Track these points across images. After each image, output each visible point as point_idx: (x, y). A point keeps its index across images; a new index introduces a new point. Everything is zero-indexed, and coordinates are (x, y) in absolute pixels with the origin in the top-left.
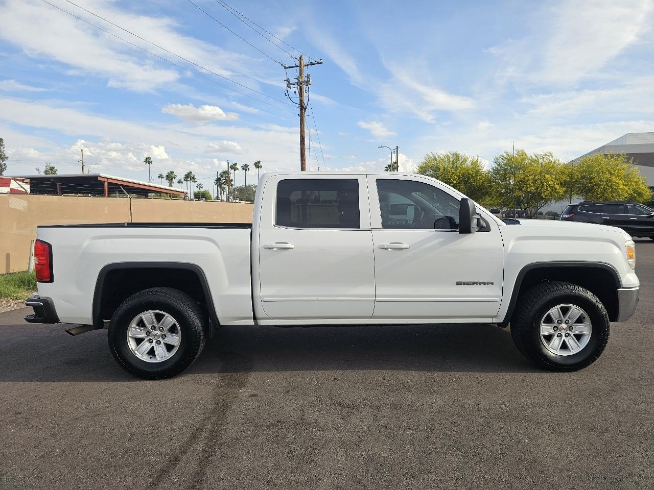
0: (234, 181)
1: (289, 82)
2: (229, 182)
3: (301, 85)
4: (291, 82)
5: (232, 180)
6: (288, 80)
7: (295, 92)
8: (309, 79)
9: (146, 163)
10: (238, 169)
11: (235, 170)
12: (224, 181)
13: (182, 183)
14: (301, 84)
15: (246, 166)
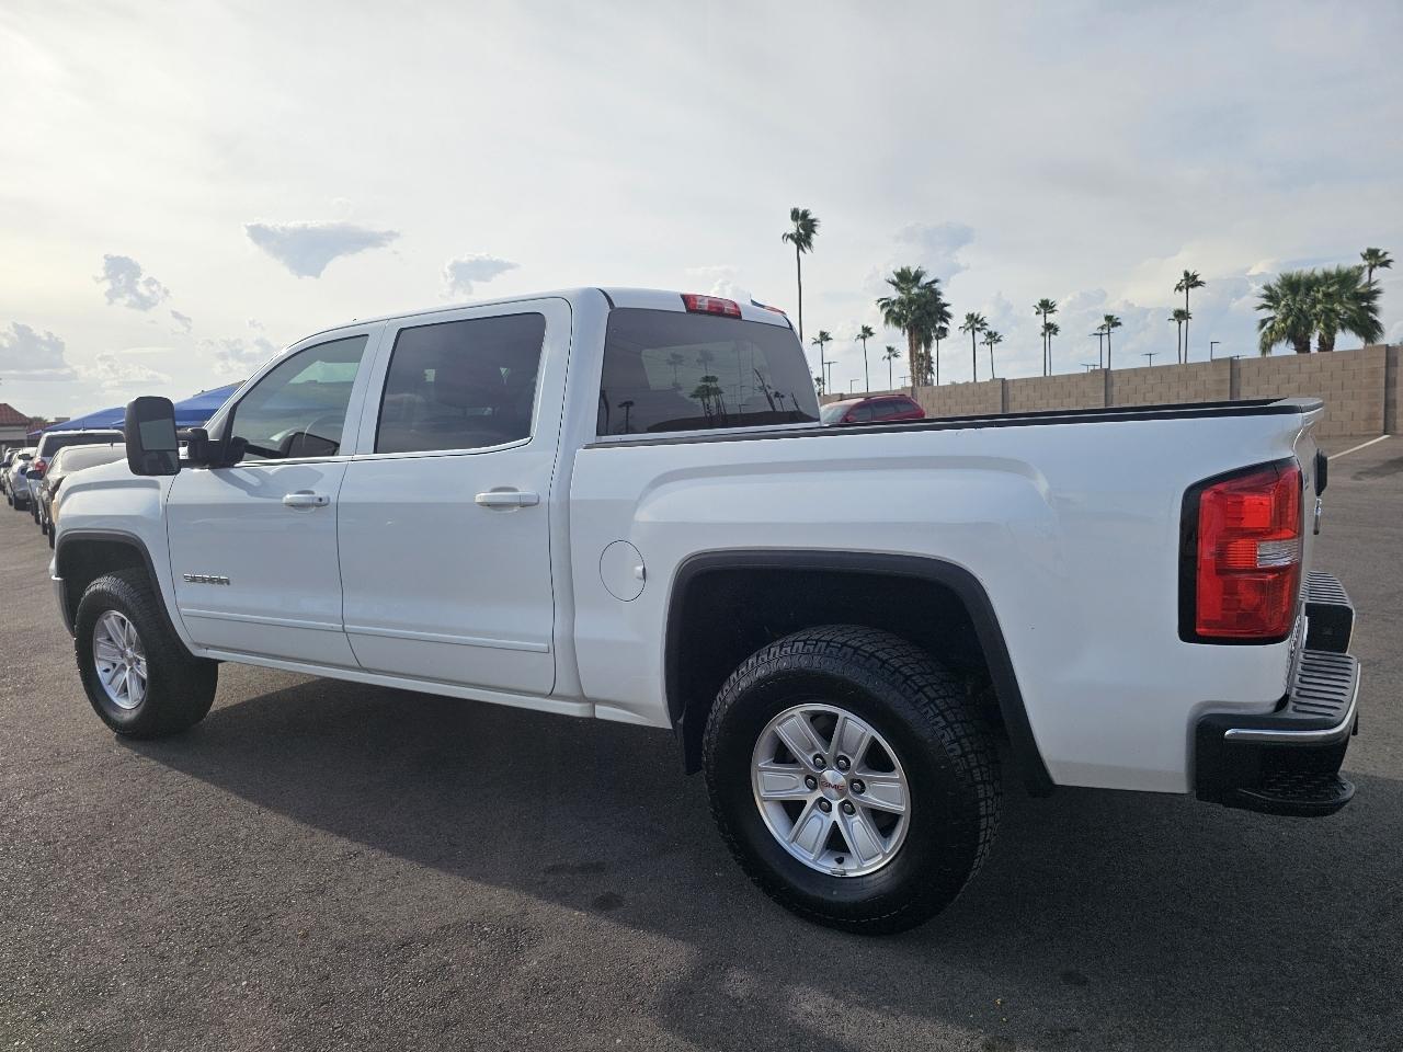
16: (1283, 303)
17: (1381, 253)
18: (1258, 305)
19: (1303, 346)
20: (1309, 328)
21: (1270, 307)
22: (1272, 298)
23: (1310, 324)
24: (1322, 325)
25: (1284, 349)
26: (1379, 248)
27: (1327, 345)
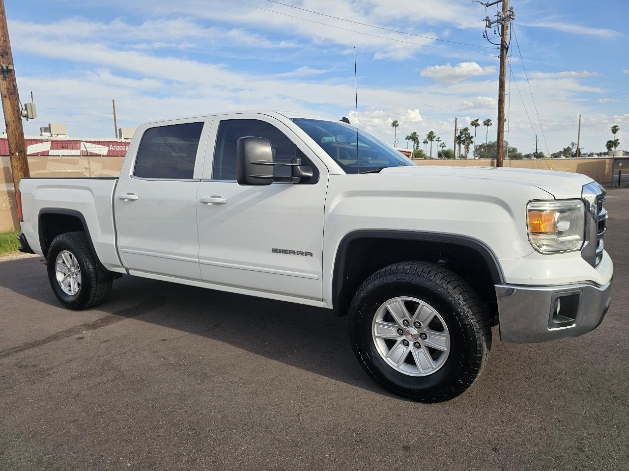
0: (474, 138)
1: (489, 21)
2: (469, 139)
3: (503, 22)
4: (491, 21)
5: (472, 137)
6: (487, 19)
7: (495, 31)
8: (513, 12)
9: (393, 126)
10: (479, 125)
11: (476, 127)
12: (464, 138)
13: (427, 143)
14: (503, 20)
15: (489, 121)
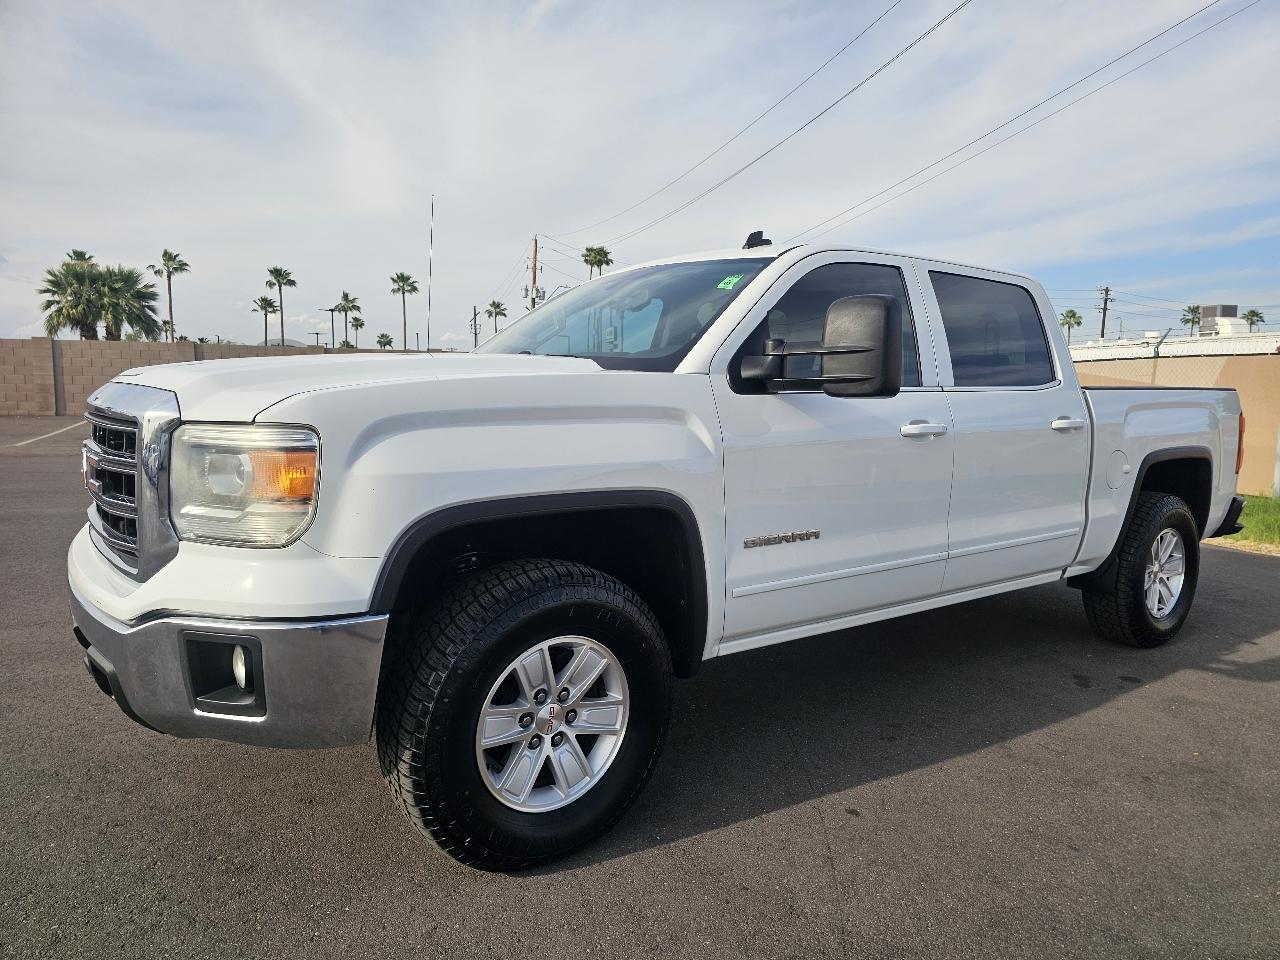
16: (69, 291)
17: (87, 257)
18: (43, 288)
19: (89, 332)
20: (97, 317)
21: (54, 293)
22: (57, 284)
23: (99, 314)
24: (110, 316)
25: (69, 334)
26: (84, 250)
27: (113, 334)
